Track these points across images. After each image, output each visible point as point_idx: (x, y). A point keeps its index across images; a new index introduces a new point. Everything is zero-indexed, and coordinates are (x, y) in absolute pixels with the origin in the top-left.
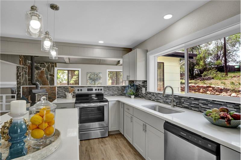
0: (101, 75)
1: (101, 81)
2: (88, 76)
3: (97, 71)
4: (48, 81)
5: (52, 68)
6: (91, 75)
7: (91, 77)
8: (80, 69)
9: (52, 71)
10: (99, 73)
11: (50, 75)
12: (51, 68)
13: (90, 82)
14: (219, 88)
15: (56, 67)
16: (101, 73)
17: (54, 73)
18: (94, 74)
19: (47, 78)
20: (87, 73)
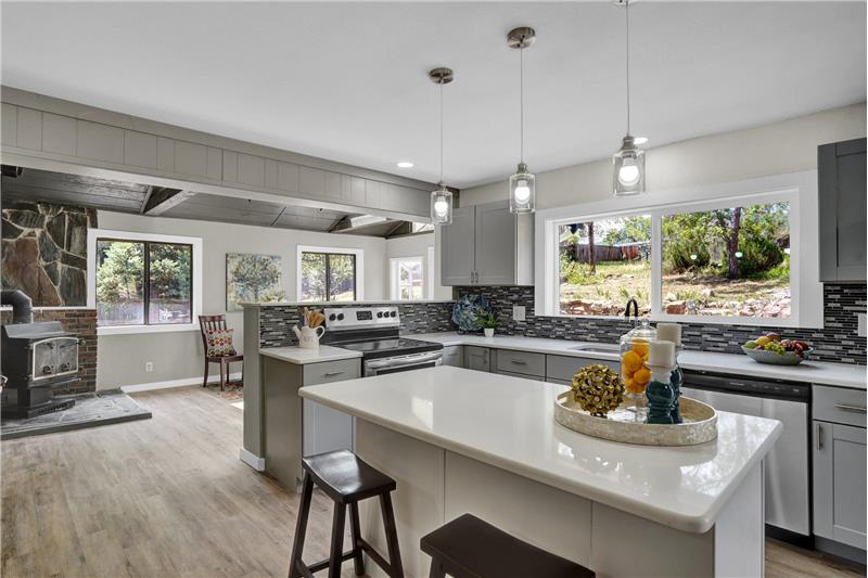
0: (276, 265)
1: (277, 287)
2: (232, 267)
3: (263, 251)
4: (57, 288)
5: (77, 231)
6: (240, 263)
7: (243, 271)
8: (200, 239)
9: (76, 244)
10: (272, 258)
11: (67, 259)
12: (70, 229)
13: (240, 290)
14: (600, 305)
15: (95, 226)
16: (280, 258)
17: (85, 254)
18: (254, 260)
19: (52, 274)
20: (227, 255)
